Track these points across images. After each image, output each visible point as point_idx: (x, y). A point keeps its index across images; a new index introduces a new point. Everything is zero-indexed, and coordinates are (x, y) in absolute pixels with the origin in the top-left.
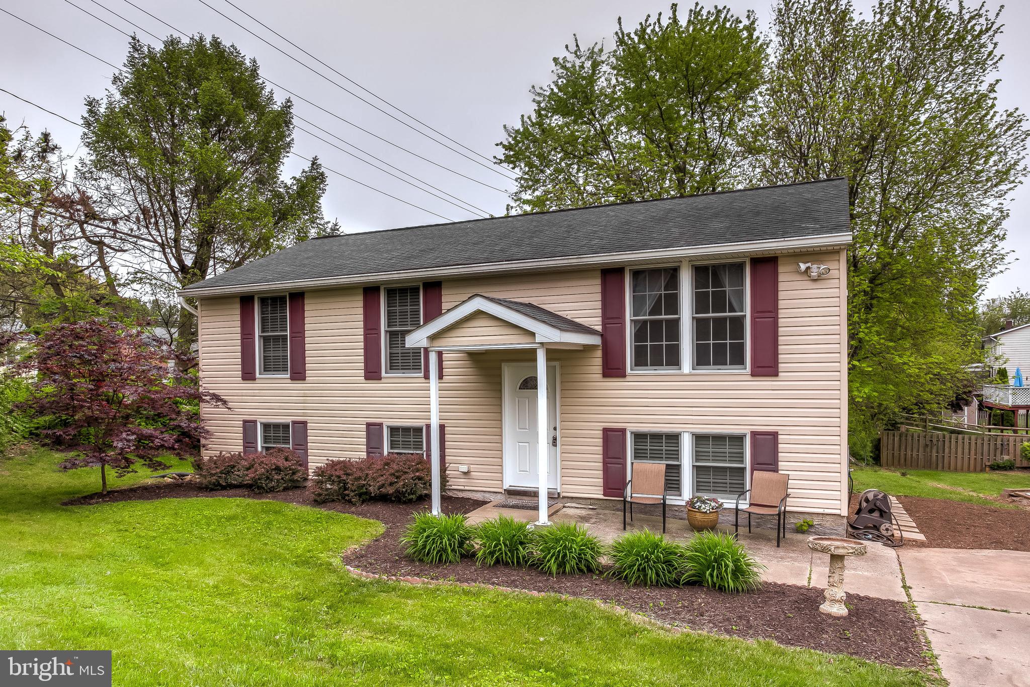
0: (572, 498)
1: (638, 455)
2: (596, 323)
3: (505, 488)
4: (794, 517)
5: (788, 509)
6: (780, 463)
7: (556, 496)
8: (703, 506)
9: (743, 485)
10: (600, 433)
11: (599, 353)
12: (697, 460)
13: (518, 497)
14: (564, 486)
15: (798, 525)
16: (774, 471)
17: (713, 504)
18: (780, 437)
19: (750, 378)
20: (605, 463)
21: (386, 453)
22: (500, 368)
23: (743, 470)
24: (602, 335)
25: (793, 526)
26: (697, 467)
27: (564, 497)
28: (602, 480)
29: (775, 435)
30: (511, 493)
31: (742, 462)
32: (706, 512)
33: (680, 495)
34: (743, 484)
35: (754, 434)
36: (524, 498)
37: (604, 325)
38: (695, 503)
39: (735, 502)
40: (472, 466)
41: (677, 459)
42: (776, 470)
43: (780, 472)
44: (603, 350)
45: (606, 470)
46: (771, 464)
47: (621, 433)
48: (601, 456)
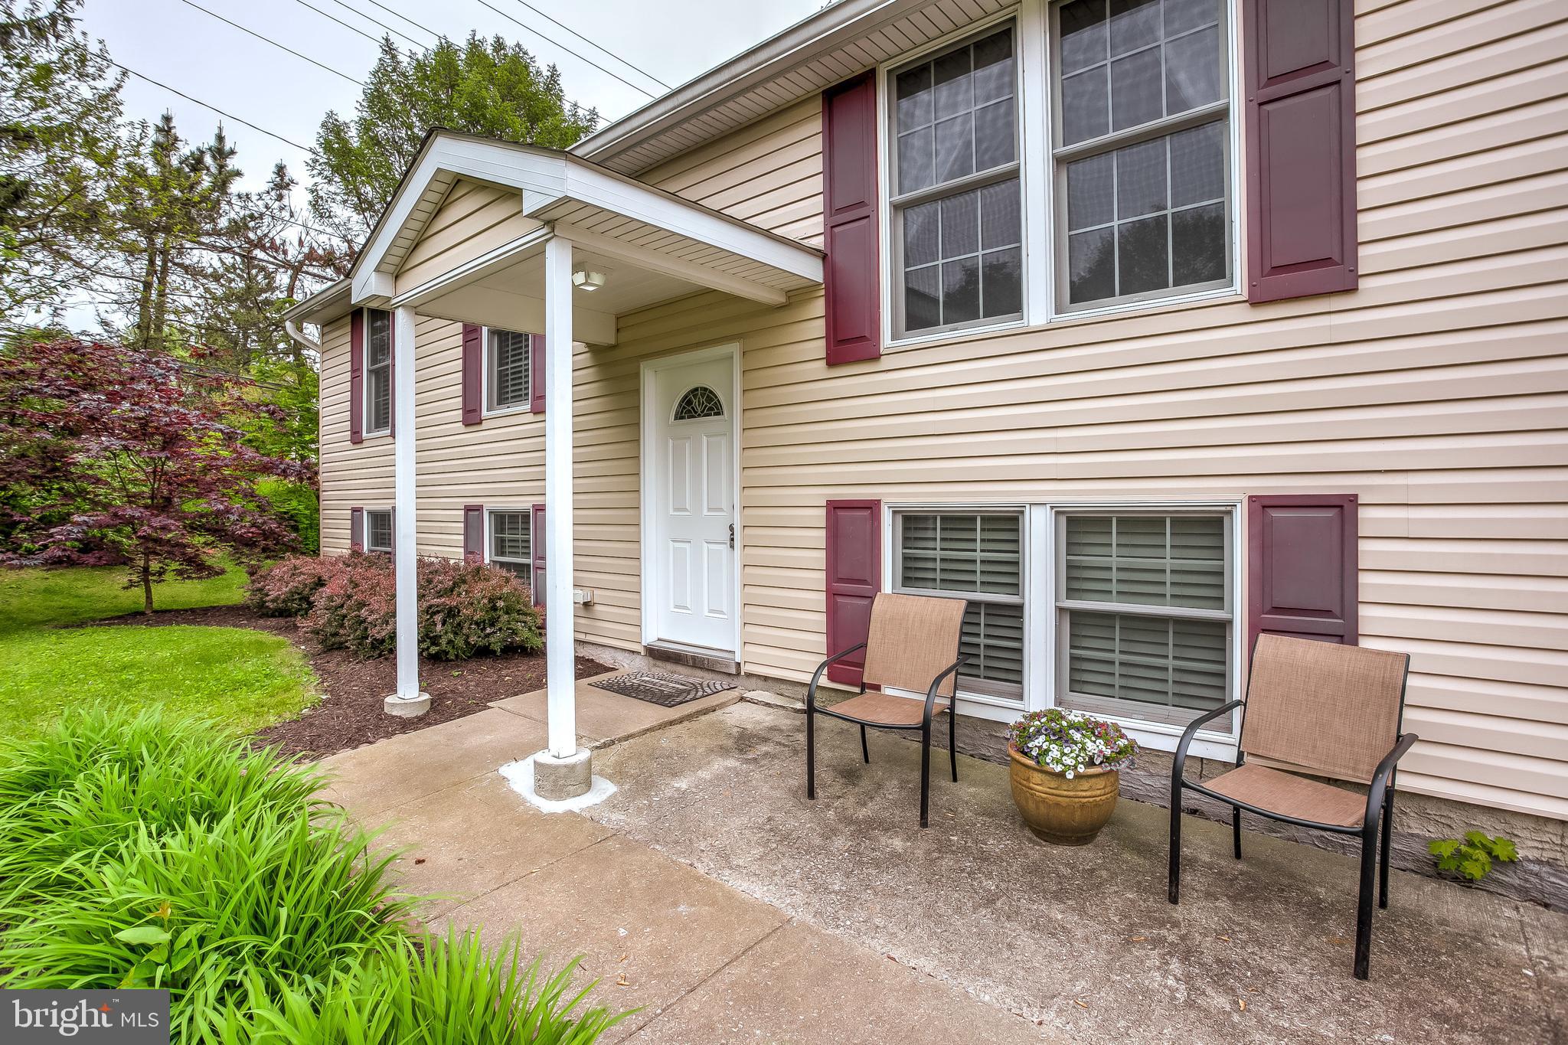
0: (766, 678)
1: (912, 574)
2: (812, 229)
3: (644, 644)
4: (1424, 816)
5: (1403, 782)
6: (1364, 611)
7: (733, 671)
8: (1055, 752)
9: (1222, 677)
10: (820, 516)
11: (818, 307)
12: (1071, 592)
13: (670, 666)
14: (749, 648)
15: (1446, 850)
16: (1341, 638)
17: (1095, 746)
18: (1363, 513)
19: (1245, 313)
20: (832, 594)
21: (487, 561)
22: (636, 376)
23: (1222, 628)
24: (824, 257)
25: (1417, 847)
26: (1076, 615)
27: (749, 675)
28: (823, 638)
29: (1345, 507)
30: (658, 654)
31: (1219, 601)
32: (1061, 775)
33: (1020, 697)
34: (1222, 675)
35: (1262, 506)
36: (680, 668)
37: (831, 229)
38: (1030, 738)
39: (1180, 730)
40: (596, 592)
41: (1015, 587)
42: (1348, 636)
43: (1365, 643)
44: (827, 296)
45: (833, 612)
46: (1327, 613)
47: (867, 513)
48: (823, 575)
